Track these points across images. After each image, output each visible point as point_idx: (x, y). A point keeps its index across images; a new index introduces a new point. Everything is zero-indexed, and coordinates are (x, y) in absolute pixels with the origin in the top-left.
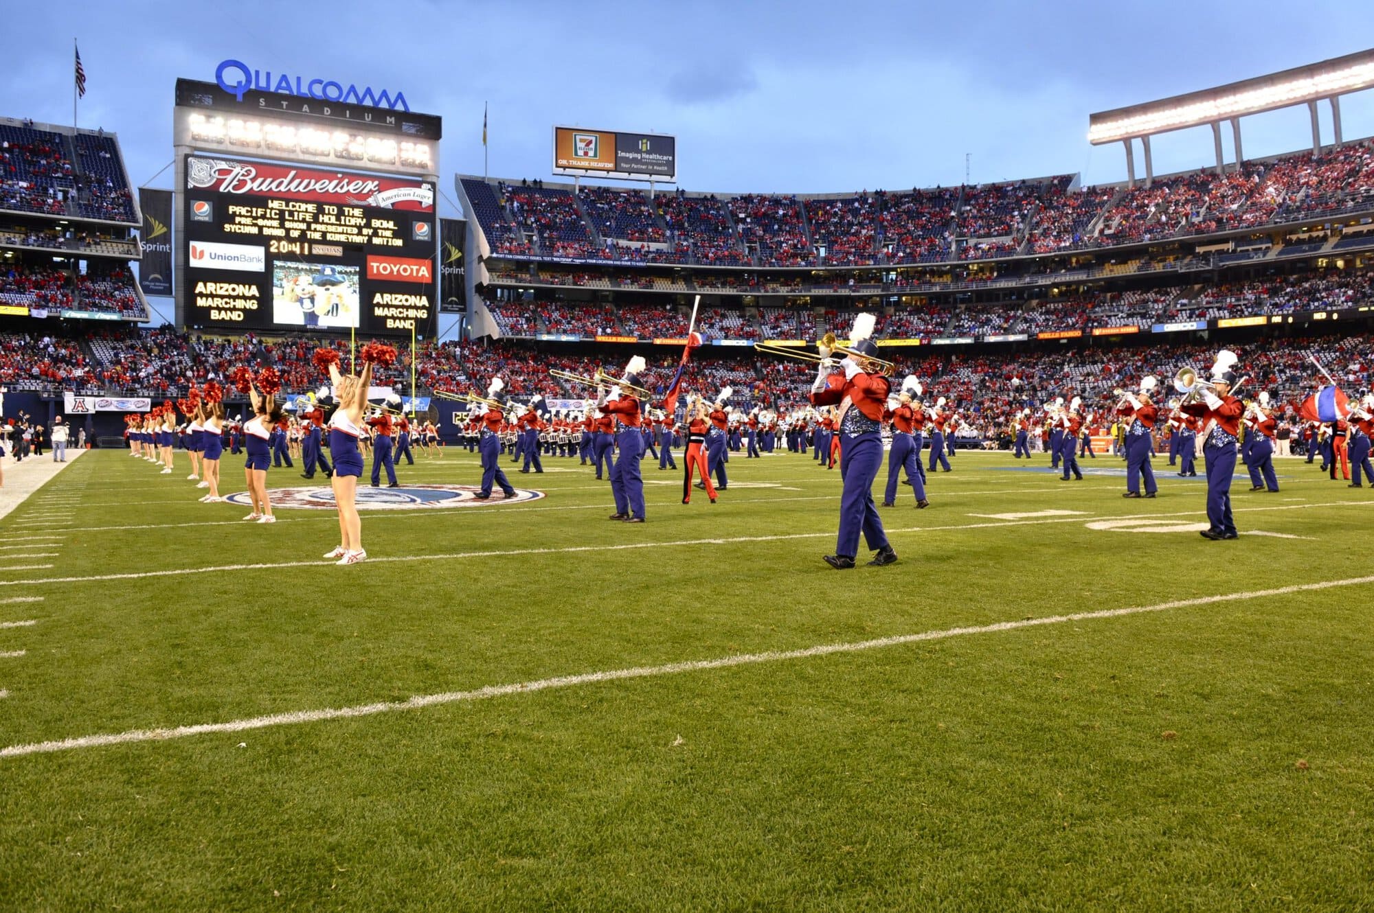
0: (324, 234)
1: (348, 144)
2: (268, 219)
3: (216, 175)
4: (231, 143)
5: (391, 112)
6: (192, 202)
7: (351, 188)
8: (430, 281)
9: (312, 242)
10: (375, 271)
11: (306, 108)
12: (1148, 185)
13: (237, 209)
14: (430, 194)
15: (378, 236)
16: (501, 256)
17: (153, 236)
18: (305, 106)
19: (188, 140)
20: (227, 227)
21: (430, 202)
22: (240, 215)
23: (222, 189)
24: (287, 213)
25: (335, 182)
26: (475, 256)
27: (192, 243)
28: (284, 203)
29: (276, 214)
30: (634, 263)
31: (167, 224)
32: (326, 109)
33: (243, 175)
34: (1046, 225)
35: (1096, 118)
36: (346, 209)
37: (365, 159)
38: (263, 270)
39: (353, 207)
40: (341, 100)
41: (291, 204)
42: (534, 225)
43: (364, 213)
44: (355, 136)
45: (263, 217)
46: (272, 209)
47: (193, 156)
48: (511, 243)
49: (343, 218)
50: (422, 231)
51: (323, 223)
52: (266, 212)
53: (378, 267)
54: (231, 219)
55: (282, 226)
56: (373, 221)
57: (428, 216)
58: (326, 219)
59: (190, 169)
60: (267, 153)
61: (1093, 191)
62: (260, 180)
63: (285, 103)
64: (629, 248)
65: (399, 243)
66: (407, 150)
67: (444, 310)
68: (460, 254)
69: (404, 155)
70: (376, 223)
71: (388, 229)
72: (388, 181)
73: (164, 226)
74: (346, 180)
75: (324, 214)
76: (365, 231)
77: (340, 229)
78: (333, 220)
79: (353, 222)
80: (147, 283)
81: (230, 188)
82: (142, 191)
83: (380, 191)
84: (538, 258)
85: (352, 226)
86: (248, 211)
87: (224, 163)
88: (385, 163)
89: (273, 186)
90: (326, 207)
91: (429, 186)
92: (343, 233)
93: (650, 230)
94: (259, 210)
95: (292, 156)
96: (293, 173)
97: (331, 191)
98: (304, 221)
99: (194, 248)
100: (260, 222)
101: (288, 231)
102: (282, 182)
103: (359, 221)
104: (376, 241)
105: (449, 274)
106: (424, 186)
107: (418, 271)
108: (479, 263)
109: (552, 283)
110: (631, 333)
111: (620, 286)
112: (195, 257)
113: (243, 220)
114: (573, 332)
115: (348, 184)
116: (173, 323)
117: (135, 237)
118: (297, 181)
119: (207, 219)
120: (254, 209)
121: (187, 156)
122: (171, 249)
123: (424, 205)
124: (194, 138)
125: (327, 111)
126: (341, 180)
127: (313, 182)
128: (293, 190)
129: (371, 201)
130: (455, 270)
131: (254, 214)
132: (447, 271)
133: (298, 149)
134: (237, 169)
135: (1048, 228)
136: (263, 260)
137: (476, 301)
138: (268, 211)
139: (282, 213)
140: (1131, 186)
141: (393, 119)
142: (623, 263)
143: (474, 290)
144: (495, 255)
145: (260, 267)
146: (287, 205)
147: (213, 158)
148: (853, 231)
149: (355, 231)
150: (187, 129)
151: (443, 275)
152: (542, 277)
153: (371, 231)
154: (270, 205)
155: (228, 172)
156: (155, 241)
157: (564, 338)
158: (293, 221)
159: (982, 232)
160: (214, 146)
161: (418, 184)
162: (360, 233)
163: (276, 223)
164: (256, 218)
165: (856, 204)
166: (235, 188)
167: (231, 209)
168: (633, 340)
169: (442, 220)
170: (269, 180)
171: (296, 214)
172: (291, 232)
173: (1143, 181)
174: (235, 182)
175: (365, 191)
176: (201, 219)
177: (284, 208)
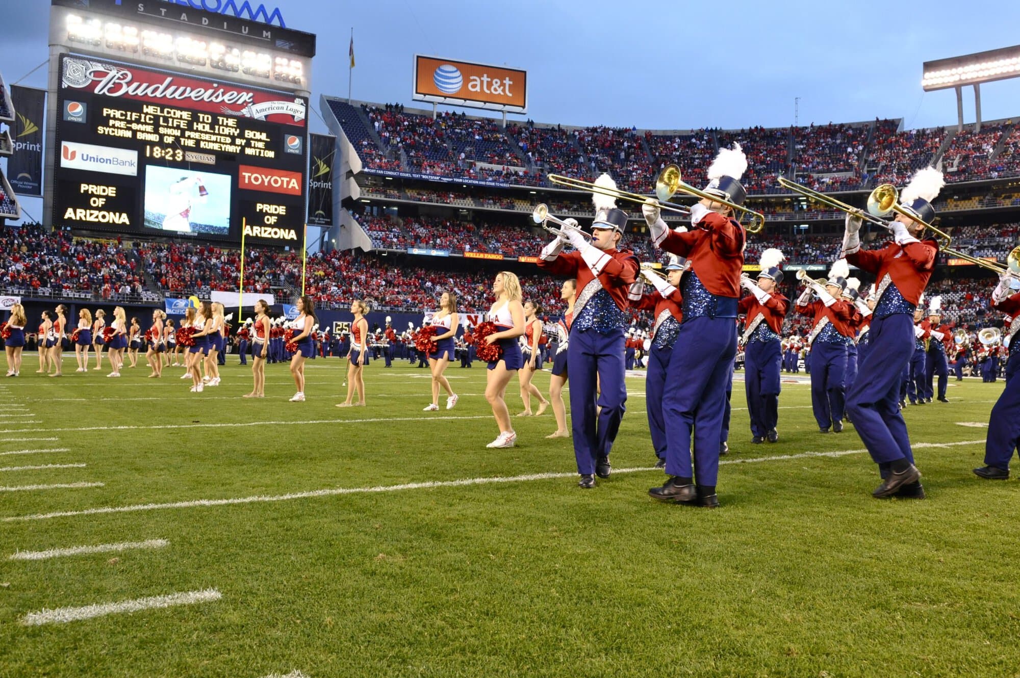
0: (198, 142)
1: (224, 55)
2: (142, 123)
3: (92, 77)
4: (108, 46)
5: (267, 27)
6: (66, 102)
7: (226, 98)
8: (299, 193)
9: (186, 149)
10: (247, 181)
11: (184, 17)
12: (977, 129)
13: (112, 112)
14: (303, 109)
15: (251, 147)
16: (373, 171)
17: (23, 134)
18: (184, 15)
19: (64, 40)
20: (101, 130)
21: (303, 116)
22: (114, 118)
23: (96, 91)
24: (161, 119)
25: (210, 91)
26: (343, 171)
27: (64, 144)
28: (159, 109)
29: (150, 119)
30: (498, 184)
31: (39, 123)
32: (204, 19)
33: (119, 78)
34: (883, 163)
35: (929, 66)
36: (221, 119)
37: (240, 71)
38: (135, 174)
39: (228, 117)
40: (219, 11)
41: (166, 110)
42: (400, 145)
43: (237, 123)
44: (231, 48)
45: (138, 121)
46: (147, 114)
47: (68, 56)
48: (381, 160)
49: (217, 127)
50: (293, 144)
51: (197, 131)
52: (140, 117)
53: (250, 178)
54: (105, 121)
55: (156, 131)
56: (246, 131)
57: (300, 130)
58: (200, 127)
59: (65, 69)
60: (143, 58)
61: (922, 134)
62: (135, 85)
63: (163, 10)
64: (492, 170)
65: (271, 154)
66: (281, 65)
67: (311, 223)
68: (328, 169)
69: (278, 70)
70: (249, 134)
71: (260, 140)
72: (263, 93)
73: (36, 125)
74: (222, 90)
75: (198, 122)
76: (238, 141)
77: (214, 138)
78: (207, 128)
79: (227, 131)
80: (15, 182)
81: (105, 90)
82: (14, 88)
83: (254, 103)
84: (407, 175)
85: (226, 135)
86: (122, 115)
87: (100, 65)
88: (259, 76)
89: (149, 91)
90: (201, 116)
91: (302, 101)
92: (216, 142)
93: (508, 155)
94: (134, 114)
95: (168, 63)
96: (169, 79)
97: (206, 100)
98: (178, 127)
99: (66, 149)
100: (135, 126)
101: (162, 136)
102: (157, 89)
103: (232, 131)
104: (249, 151)
105: (317, 188)
106: (297, 100)
107: (288, 183)
108: (348, 178)
109: (420, 200)
110: (495, 251)
111: (483, 206)
112: (66, 157)
113: (117, 123)
114: (441, 247)
115: (223, 94)
116: (41, 223)
117: (5, 132)
118: (173, 88)
119: (80, 120)
120: (129, 113)
121: (62, 56)
122: (41, 148)
123: (296, 119)
124: (70, 39)
125: (205, 21)
126: (216, 90)
127: (189, 89)
128: (168, 96)
129: (245, 112)
130: (323, 185)
131: (129, 118)
132: (315, 185)
133: (175, 57)
134: (113, 72)
135: (886, 166)
136: (136, 164)
137: (343, 215)
138: (143, 116)
139: (156, 118)
140: (960, 130)
141: (269, 34)
142: (488, 183)
143: (340, 205)
144: (366, 170)
145: (132, 171)
146: (162, 111)
147: (89, 60)
148: (696, 163)
149: (229, 140)
150: (63, 29)
151: (311, 189)
152: (409, 194)
153: (244, 142)
154: (145, 110)
155: (104, 74)
156: (25, 139)
157: (434, 253)
158: (167, 127)
159: (821, 167)
160: (90, 48)
161: (291, 99)
162: (233, 143)
163: (149, 128)
164: (130, 122)
165: (694, 140)
166: (110, 90)
167: (106, 112)
168: (499, 257)
169: (312, 135)
170: (145, 85)
171: (170, 120)
172: (165, 137)
173: (973, 125)
174: (110, 85)
175: (240, 102)
176: (75, 119)
177: (159, 113)
